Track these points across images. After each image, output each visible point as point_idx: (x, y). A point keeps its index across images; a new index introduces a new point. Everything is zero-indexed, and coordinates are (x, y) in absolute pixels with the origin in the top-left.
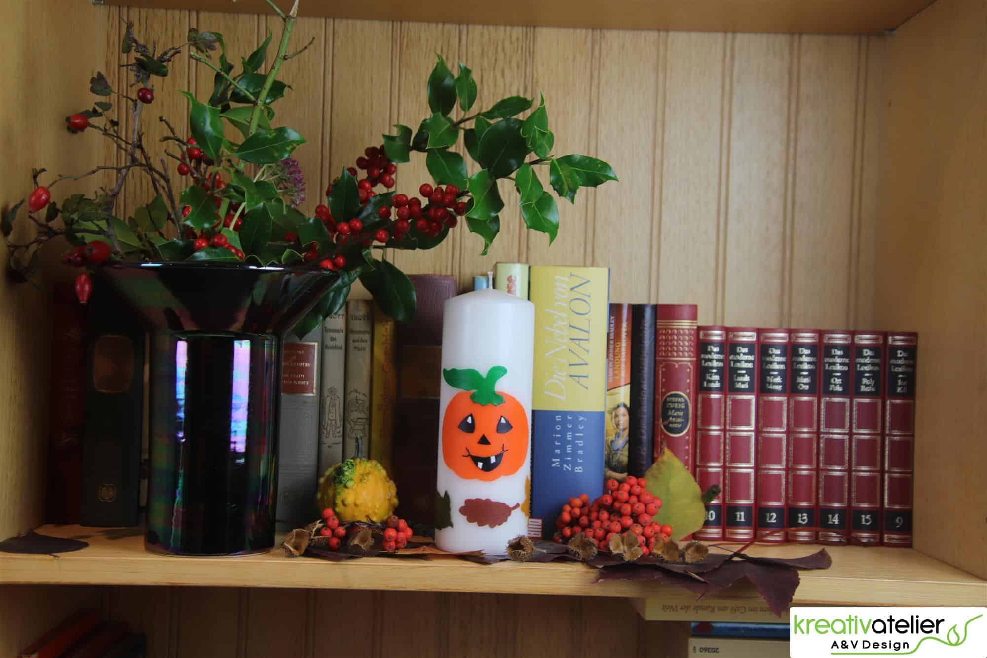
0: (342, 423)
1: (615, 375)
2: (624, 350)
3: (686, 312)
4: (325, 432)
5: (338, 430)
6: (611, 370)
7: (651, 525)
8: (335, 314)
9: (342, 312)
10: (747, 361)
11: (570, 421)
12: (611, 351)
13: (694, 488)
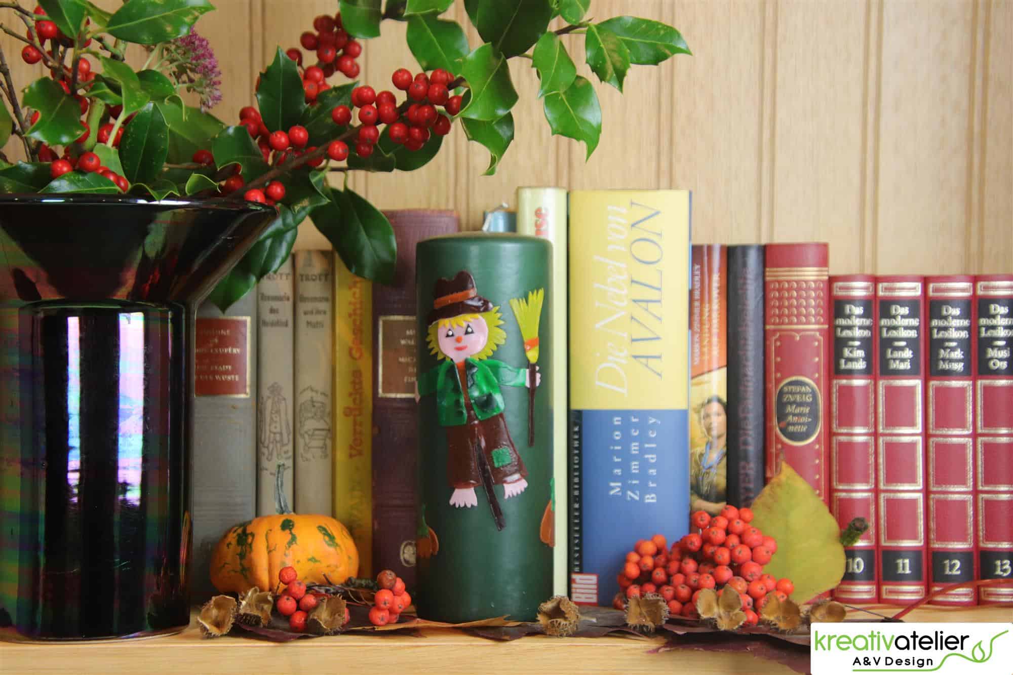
0: (291, 437)
1: (702, 354)
2: (715, 316)
3: (811, 255)
4: (265, 451)
5: (285, 448)
6: (697, 346)
7: (761, 579)
8: (275, 272)
9: (287, 268)
10: (906, 328)
11: (636, 426)
12: (696, 318)
13: (830, 523)
